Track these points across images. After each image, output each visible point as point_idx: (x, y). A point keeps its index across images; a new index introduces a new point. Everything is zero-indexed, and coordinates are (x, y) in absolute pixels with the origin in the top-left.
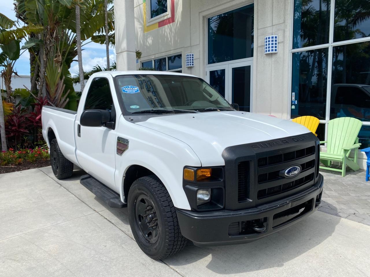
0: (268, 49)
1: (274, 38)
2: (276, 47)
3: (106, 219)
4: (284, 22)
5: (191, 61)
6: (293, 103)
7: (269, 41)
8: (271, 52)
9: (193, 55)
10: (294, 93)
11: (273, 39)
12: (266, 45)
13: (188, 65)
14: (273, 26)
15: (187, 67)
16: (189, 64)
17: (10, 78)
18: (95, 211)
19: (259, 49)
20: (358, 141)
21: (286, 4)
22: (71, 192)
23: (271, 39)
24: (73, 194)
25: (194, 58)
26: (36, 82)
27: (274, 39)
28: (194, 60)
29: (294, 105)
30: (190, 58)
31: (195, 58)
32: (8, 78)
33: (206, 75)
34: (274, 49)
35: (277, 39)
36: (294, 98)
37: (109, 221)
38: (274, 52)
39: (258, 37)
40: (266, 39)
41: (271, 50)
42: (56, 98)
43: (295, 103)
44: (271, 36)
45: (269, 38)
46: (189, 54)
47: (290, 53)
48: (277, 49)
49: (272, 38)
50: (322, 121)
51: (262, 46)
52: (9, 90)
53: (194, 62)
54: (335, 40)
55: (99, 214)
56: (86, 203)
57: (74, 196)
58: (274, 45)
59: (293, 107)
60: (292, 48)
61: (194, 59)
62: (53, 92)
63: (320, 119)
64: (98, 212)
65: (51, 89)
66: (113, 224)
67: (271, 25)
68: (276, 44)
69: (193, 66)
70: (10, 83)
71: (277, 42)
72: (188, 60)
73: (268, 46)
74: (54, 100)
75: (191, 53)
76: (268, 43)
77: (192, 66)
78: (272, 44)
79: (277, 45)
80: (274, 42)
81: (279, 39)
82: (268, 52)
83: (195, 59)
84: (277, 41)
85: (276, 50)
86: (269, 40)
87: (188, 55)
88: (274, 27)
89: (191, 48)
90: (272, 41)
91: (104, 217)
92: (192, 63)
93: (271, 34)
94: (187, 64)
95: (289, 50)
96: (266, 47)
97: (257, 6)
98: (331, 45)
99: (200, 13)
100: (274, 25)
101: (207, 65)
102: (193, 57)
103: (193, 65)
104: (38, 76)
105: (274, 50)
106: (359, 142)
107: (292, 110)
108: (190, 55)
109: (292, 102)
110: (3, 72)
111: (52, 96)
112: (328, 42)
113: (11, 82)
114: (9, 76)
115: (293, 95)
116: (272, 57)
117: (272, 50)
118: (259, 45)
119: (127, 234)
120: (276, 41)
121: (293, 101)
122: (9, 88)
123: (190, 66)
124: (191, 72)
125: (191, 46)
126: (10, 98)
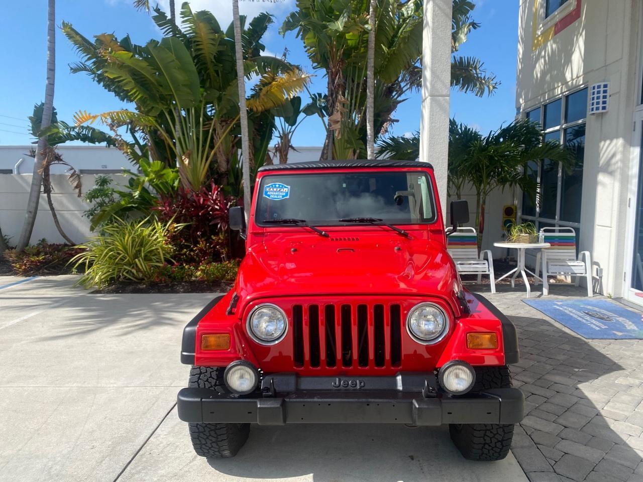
5: (601, 100)
9: (605, 86)
13: (592, 110)
15: (592, 115)
16: (595, 106)
17: (286, 155)
25: (608, 91)
28: (608, 97)
30: (599, 92)
31: (611, 93)
33: (634, 130)
46: (596, 85)
53: (607, 102)
61: (608, 94)
69: (604, 111)
70: (286, 163)
72: (593, 99)
75: (604, 81)
77: (601, 111)
83: (610, 96)
87: (594, 88)
89: (606, 70)
92: (602, 106)
94: (591, 107)
101: (638, 105)
102: (605, 92)
103: (604, 108)
108: (599, 87)
110: (277, 146)
113: (287, 160)
114: (285, 153)
123: (598, 112)
124: (601, 127)
125: (606, 66)
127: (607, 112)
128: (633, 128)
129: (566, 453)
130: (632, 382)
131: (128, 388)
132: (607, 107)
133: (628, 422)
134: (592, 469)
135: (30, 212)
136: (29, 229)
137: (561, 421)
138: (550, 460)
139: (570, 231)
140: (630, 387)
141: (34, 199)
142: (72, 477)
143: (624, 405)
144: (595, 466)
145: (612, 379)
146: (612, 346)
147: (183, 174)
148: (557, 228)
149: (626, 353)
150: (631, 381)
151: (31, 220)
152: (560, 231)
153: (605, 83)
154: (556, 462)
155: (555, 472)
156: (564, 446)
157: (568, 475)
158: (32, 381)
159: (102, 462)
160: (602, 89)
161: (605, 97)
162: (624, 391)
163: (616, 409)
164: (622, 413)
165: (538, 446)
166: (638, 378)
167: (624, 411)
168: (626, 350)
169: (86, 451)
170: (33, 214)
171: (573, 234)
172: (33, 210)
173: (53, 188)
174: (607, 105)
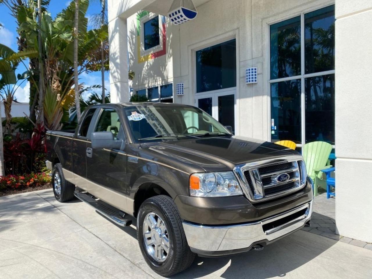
0: (248, 80)
1: (254, 69)
2: (256, 78)
3: (94, 235)
4: (262, 56)
5: (181, 90)
6: (273, 129)
7: (249, 73)
8: (251, 82)
9: (182, 85)
10: (273, 120)
11: (252, 71)
12: (247, 76)
14: (252, 59)
15: (178, 95)
16: (179, 92)
17: (10, 107)
18: (85, 228)
19: (241, 79)
20: (329, 163)
21: (264, 40)
22: (64, 212)
23: (251, 71)
24: (65, 214)
26: (35, 110)
27: (254, 71)
29: (274, 130)
30: (180, 87)
32: (8, 106)
33: (195, 102)
34: (254, 79)
35: (256, 71)
36: (273, 124)
37: (96, 236)
38: (254, 82)
39: (240, 69)
40: (247, 70)
41: (251, 81)
42: (53, 125)
43: (274, 129)
44: (251, 68)
45: (249, 70)
46: (179, 84)
47: (268, 83)
48: (257, 79)
49: (252, 69)
50: (298, 145)
51: (244, 77)
52: (9, 118)
54: (306, 73)
55: (88, 230)
56: (77, 221)
57: (66, 216)
58: (254, 76)
59: (273, 132)
60: (270, 79)
61: (184, 88)
62: (50, 119)
63: (297, 143)
64: (87, 229)
65: (48, 116)
66: (100, 239)
67: (251, 58)
68: (255, 75)
69: (183, 94)
70: (10, 111)
71: (257, 74)
72: (178, 89)
73: (248, 77)
74: (51, 127)
75: (181, 83)
76: (248, 74)
77: (181, 94)
78: (252, 75)
79: (257, 76)
80: (254, 74)
81: (259, 71)
82: (248, 83)
84: (257, 72)
85: (256, 81)
86: (249, 71)
88: (254, 60)
89: (181, 78)
90: (252, 72)
91: (92, 233)
92: (181, 92)
93: (251, 66)
94: (178, 92)
95: (268, 81)
96: (246, 77)
97: (238, 41)
98: (303, 76)
99: (188, 46)
100: (254, 58)
101: (195, 93)
102: (183, 87)
103: (183, 93)
104: (37, 104)
105: (254, 81)
106: (331, 164)
107: (272, 135)
108: (180, 85)
109: (271, 127)
111: (49, 122)
112: (300, 74)
113: (10, 110)
114: (10, 105)
115: (272, 122)
116: (252, 87)
117: (253, 81)
118: (241, 76)
119: (111, 247)
120: (255, 72)
121: (273, 127)
122: (9, 116)
124: (181, 100)
126: (9, 125)
127: (183, 95)
174: (184, 92)
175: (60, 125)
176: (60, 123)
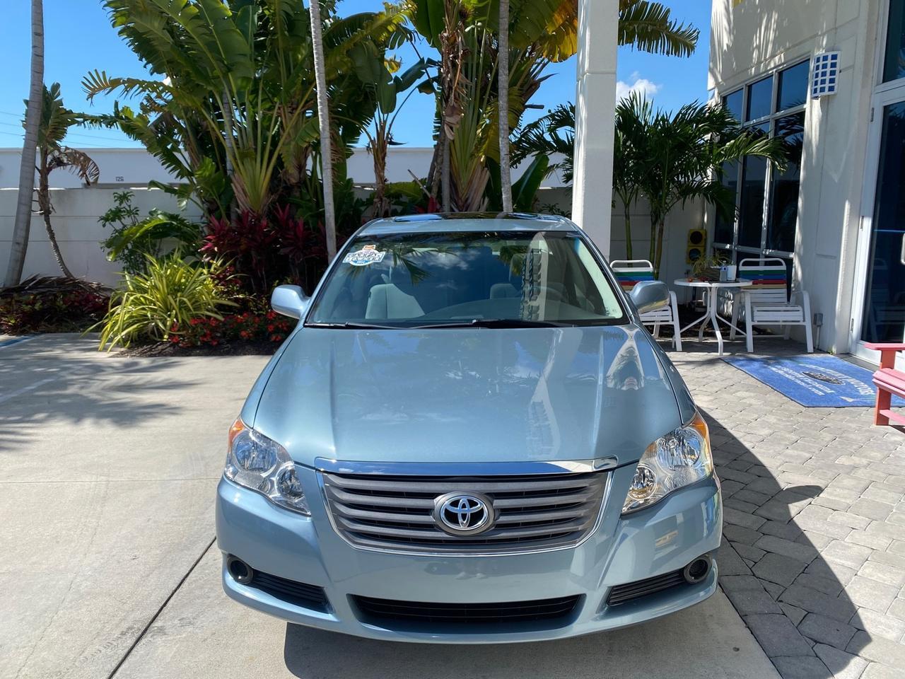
5: (829, 77)
9: (834, 57)
13: (815, 91)
15: (814, 99)
16: (819, 86)
17: (383, 159)
25: (838, 65)
28: (837, 72)
30: (825, 67)
31: (842, 68)
32: (380, 156)
33: (872, 121)
42: (469, 201)
46: (821, 56)
52: (381, 184)
53: (836, 80)
61: (837, 69)
62: (464, 185)
65: (460, 179)
69: (831, 93)
70: (383, 169)
72: (816, 75)
74: (463, 205)
75: (829, 51)
77: (827, 93)
83: (840, 72)
87: (818, 60)
89: (836, 33)
92: (829, 85)
94: (814, 88)
101: (877, 85)
102: (833, 65)
103: (831, 89)
108: (825, 58)
110: (370, 145)
111: (460, 195)
113: (384, 165)
114: (383, 155)
122: (381, 179)
123: (823, 94)
124: (827, 115)
125: (836, 29)
126: (381, 200)
127: (835, 95)
128: (870, 118)
129: (768, 552)
130: (858, 462)
131: (176, 482)
132: (836, 87)
133: (851, 511)
134: (801, 571)
135: (18, 243)
136: (17, 269)
137: (762, 512)
138: (746, 561)
139: (779, 264)
140: (855, 467)
141: (22, 226)
142: (110, 595)
143: (846, 491)
144: (806, 567)
145: (831, 458)
146: (832, 416)
147: (238, 186)
148: (762, 260)
149: (850, 424)
150: (856, 460)
151: (19, 255)
152: (767, 264)
153: (835, 53)
154: (756, 563)
155: (754, 575)
156: (765, 543)
157: (771, 578)
158: (41, 474)
159: (148, 576)
160: (829, 62)
161: (833, 73)
162: (847, 474)
163: (836, 496)
164: (843, 500)
165: (733, 544)
166: (865, 457)
167: (846, 498)
168: (851, 422)
169: (125, 562)
170: (22, 246)
171: (784, 268)
172: (22, 241)
173: (53, 208)
174: (835, 85)
175: (483, 203)
176: (484, 197)
